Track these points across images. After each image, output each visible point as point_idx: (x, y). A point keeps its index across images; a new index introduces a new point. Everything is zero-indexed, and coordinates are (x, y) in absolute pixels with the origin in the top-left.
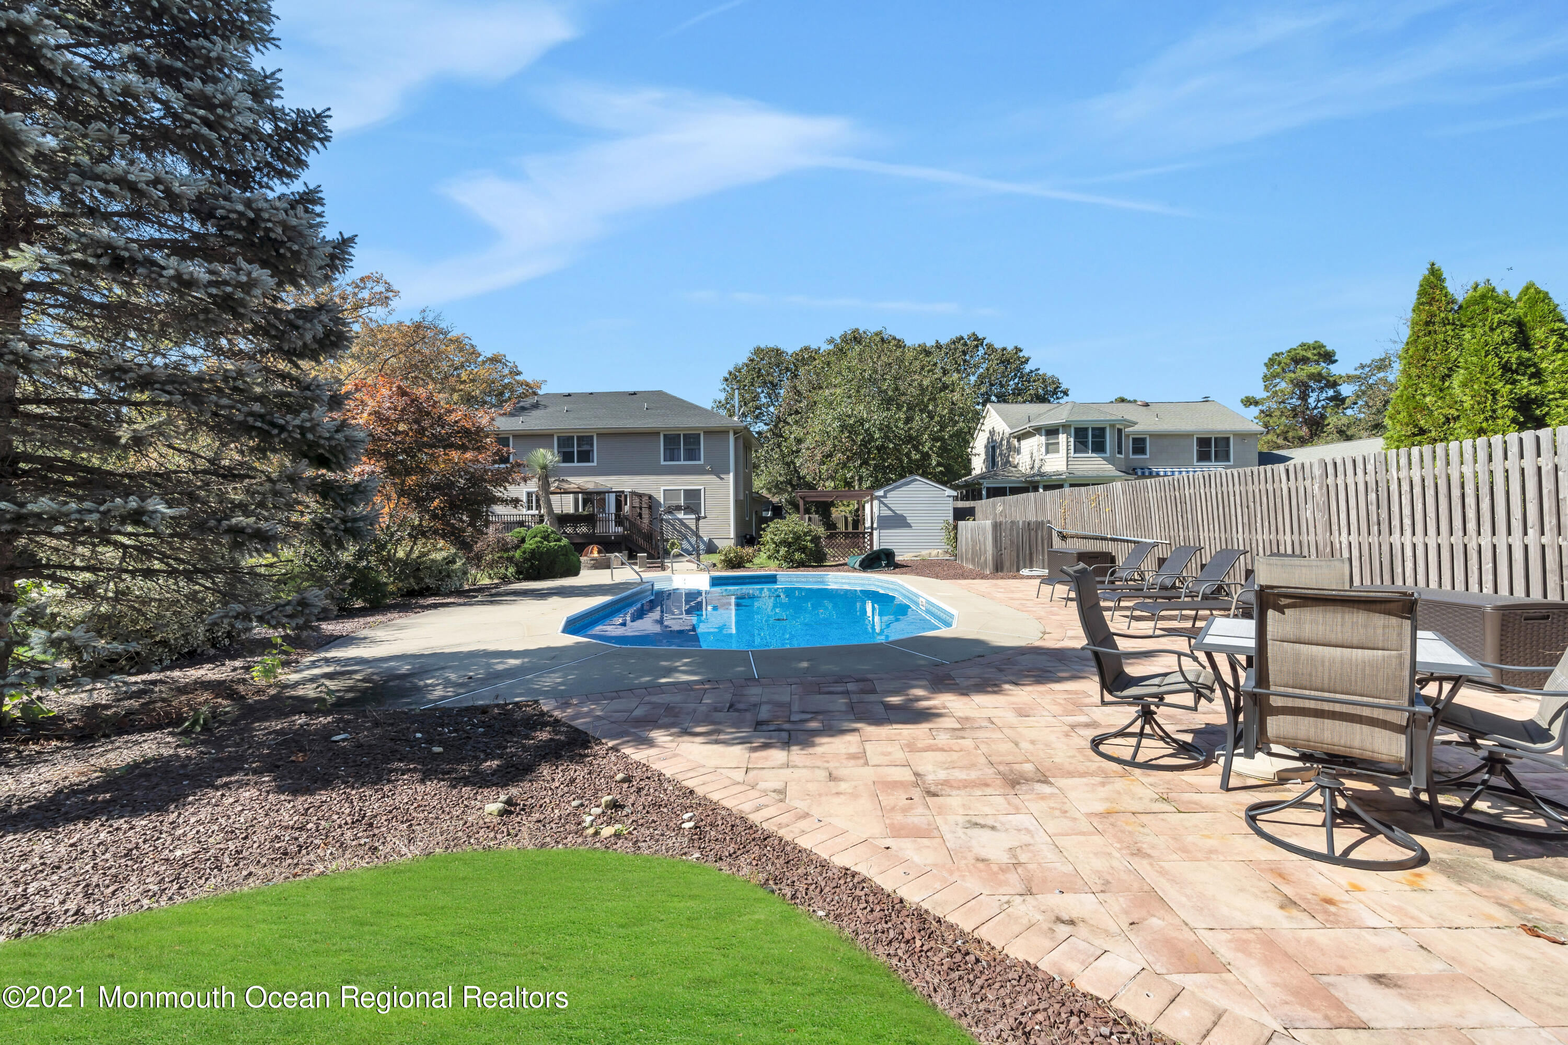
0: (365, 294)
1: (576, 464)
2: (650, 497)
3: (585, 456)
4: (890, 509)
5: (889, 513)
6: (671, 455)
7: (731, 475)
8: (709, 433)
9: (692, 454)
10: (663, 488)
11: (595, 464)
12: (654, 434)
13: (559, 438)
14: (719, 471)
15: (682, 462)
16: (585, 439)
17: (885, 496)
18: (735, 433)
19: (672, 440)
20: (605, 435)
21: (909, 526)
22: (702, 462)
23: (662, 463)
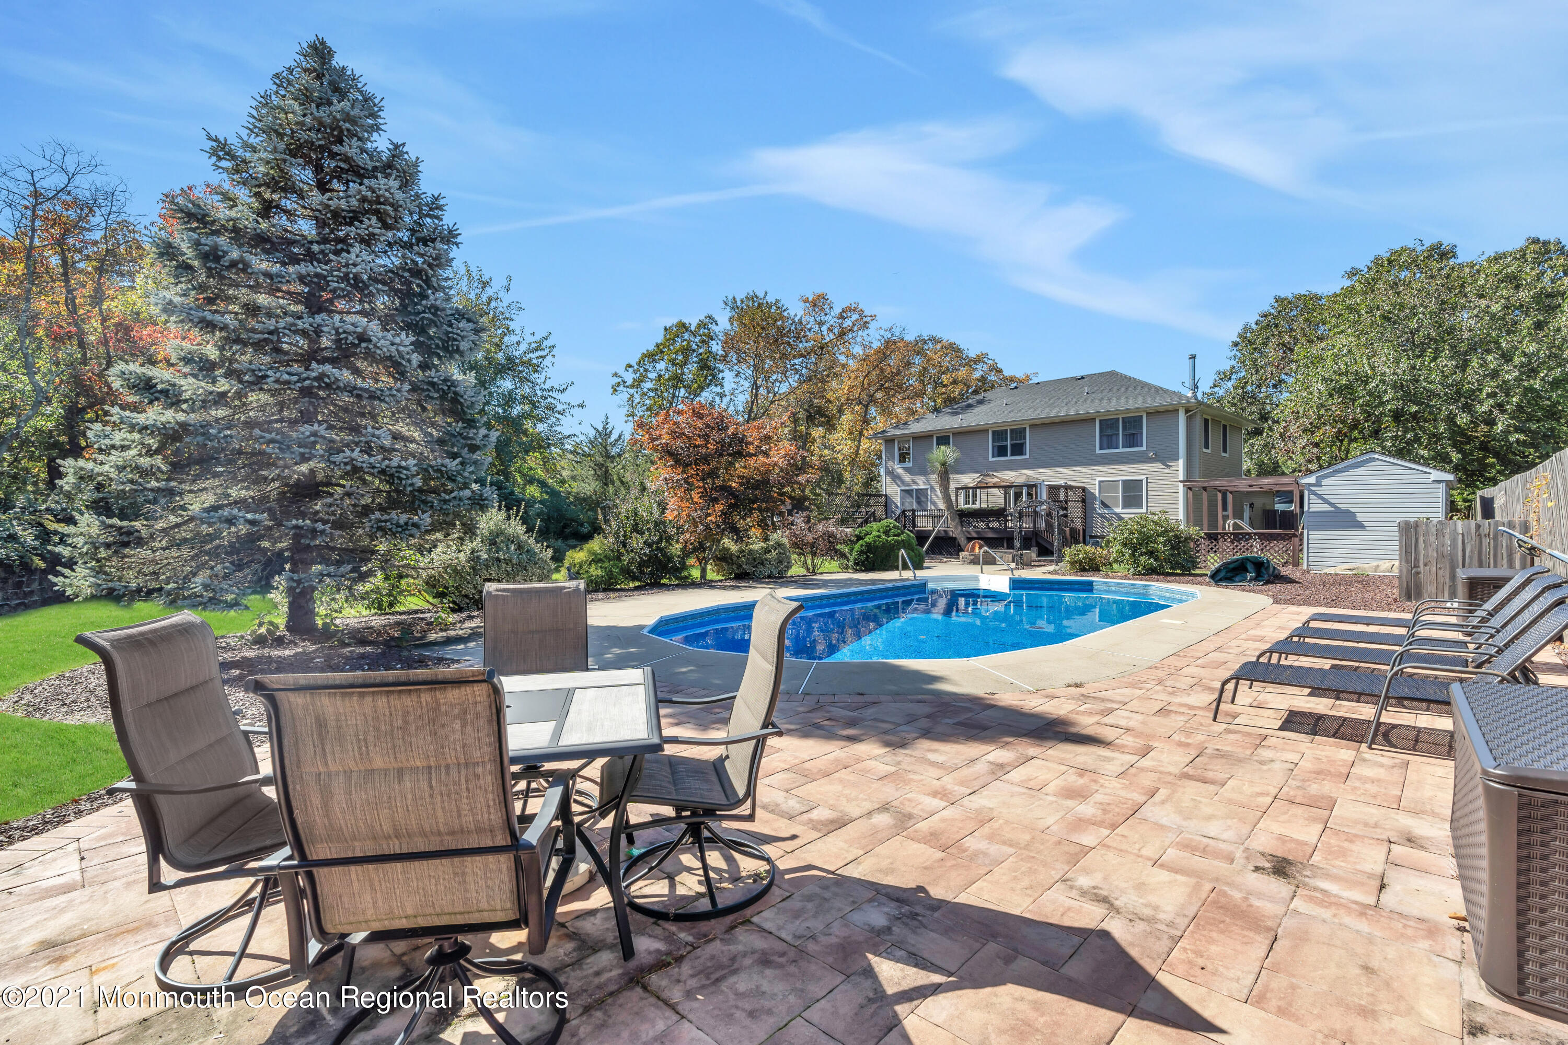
0: (848, 323)
1: (1009, 458)
2: (1084, 489)
3: (1018, 449)
4: (1326, 501)
5: (1326, 507)
6: (1108, 441)
7: (1181, 464)
8: (1153, 414)
9: (1133, 440)
10: (1098, 479)
11: (1027, 457)
12: (1088, 420)
13: (994, 432)
14: (1165, 457)
15: (1121, 450)
16: (1019, 433)
17: (1318, 484)
18: (1187, 411)
19: (1109, 426)
20: (1040, 426)
21: (1361, 526)
22: (1144, 448)
23: (1098, 451)
